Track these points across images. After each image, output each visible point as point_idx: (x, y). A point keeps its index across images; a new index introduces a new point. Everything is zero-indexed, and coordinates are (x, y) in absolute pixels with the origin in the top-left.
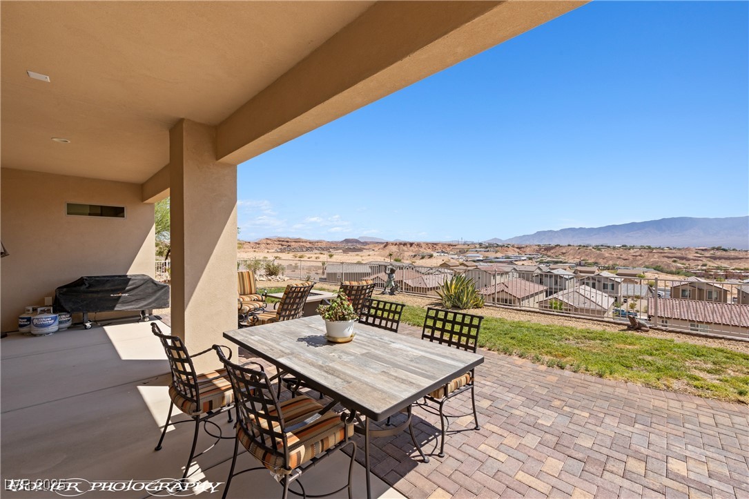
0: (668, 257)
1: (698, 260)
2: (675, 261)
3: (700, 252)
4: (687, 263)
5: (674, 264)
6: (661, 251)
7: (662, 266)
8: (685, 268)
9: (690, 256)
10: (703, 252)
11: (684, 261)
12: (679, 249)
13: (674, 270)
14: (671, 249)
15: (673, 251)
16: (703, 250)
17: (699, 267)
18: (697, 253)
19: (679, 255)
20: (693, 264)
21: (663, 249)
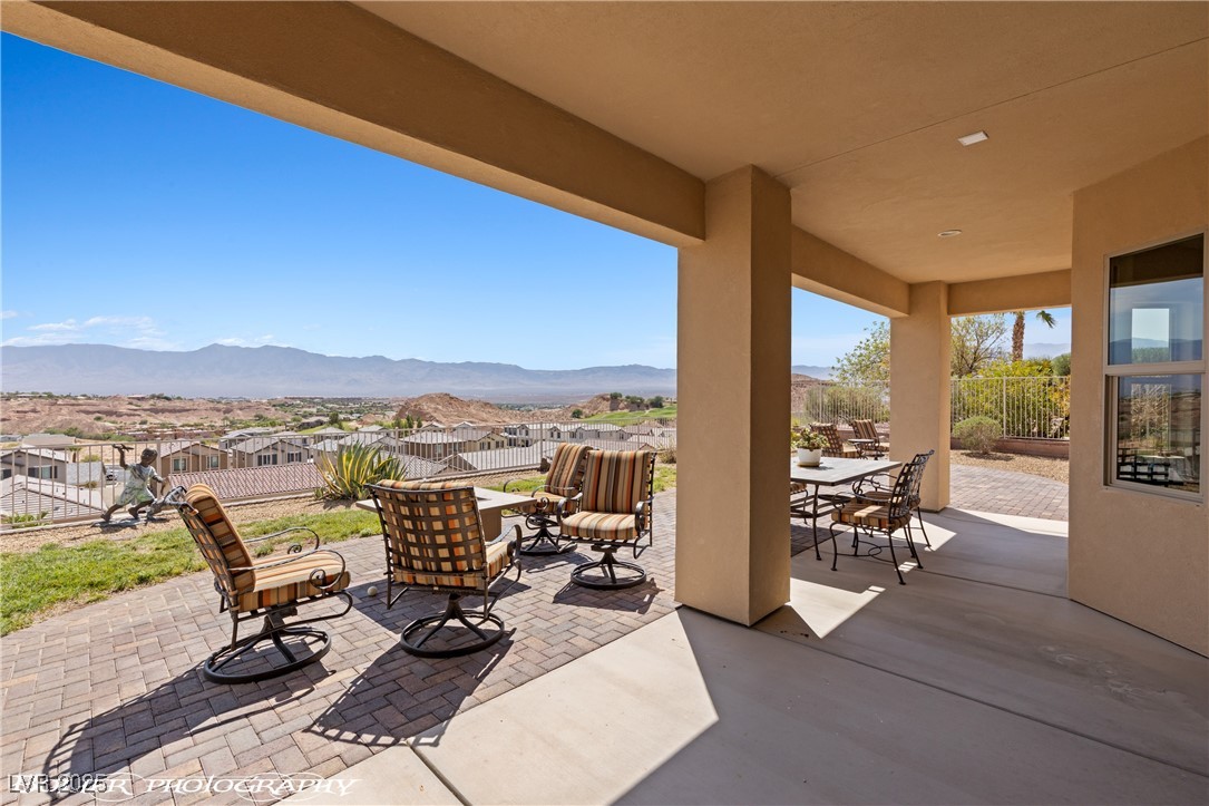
0: (88, 413)
1: (134, 415)
2: (98, 419)
3: (135, 402)
4: (119, 420)
5: (99, 423)
6: (73, 402)
7: (80, 427)
8: (120, 429)
9: (123, 409)
10: (139, 403)
11: (114, 418)
12: (103, 398)
13: (100, 432)
14: (89, 398)
15: (94, 401)
16: (138, 399)
17: (138, 426)
18: (131, 404)
19: (104, 407)
20: (128, 421)
21: (75, 398)
